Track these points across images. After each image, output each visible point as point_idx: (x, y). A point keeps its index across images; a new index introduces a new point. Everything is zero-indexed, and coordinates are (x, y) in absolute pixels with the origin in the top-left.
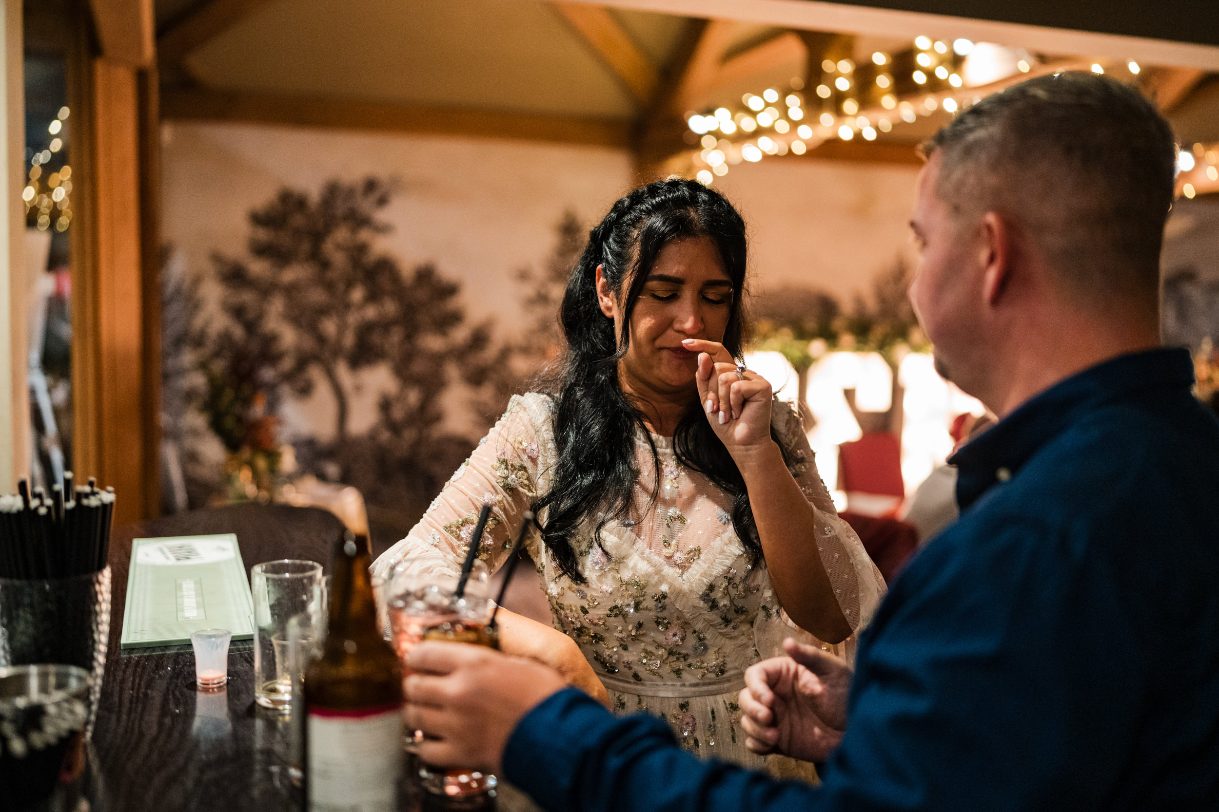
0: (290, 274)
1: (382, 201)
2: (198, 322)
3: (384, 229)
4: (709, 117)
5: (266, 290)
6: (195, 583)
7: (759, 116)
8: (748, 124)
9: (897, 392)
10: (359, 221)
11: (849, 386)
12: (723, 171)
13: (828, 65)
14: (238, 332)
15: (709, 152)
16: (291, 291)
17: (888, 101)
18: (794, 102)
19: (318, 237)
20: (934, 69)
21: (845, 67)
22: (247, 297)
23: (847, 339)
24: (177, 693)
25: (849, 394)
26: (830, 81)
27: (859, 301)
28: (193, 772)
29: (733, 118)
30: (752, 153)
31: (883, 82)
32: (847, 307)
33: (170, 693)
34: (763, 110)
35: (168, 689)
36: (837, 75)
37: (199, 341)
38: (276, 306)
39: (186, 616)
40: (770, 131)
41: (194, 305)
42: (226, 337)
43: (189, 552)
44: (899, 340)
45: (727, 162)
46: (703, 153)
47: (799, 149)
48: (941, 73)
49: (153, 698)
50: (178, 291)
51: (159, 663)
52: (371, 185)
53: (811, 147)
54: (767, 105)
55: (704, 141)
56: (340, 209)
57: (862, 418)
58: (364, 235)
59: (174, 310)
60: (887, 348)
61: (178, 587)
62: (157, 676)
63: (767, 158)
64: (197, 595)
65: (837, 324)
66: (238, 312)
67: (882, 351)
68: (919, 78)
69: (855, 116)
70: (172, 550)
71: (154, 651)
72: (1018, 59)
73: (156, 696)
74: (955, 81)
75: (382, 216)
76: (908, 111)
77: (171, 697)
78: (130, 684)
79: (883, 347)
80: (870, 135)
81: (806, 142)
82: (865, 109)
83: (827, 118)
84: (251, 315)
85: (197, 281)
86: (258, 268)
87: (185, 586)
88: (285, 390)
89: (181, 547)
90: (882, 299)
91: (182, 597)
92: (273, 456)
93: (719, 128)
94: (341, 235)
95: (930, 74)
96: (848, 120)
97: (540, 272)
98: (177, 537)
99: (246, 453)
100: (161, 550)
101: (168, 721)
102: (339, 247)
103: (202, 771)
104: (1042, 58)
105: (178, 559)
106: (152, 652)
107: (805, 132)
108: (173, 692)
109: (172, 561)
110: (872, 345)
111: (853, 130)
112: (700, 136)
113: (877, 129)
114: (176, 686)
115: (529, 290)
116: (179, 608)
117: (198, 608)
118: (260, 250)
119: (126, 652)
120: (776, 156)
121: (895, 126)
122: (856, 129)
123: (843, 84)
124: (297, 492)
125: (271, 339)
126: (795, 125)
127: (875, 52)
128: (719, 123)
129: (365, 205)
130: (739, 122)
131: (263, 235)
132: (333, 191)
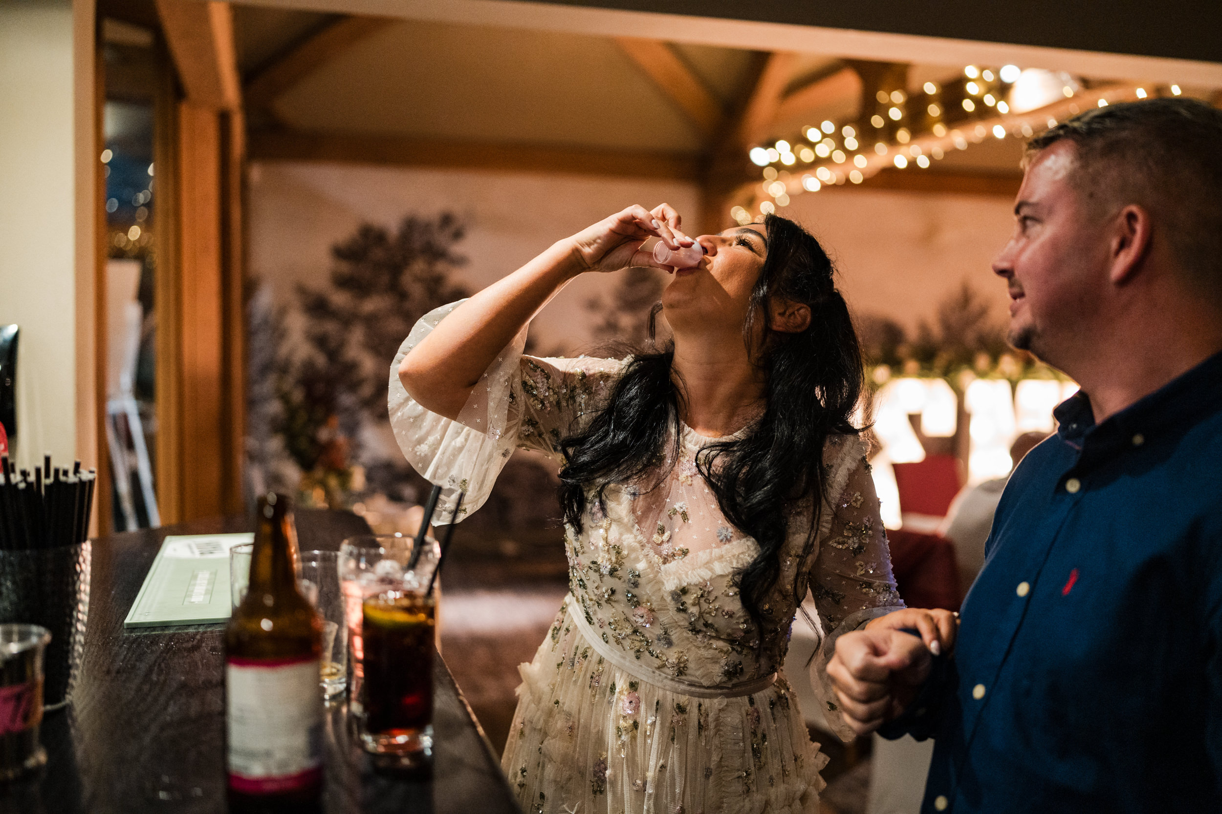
0: (371, 305)
1: (458, 235)
2: (284, 350)
3: (460, 261)
4: (771, 150)
5: (347, 320)
6: (211, 574)
7: (817, 147)
8: (807, 155)
9: (963, 417)
10: (435, 254)
11: (914, 411)
12: (785, 202)
13: (882, 96)
14: (321, 360)
15: (771, 183)
16: (370, 321)
17: (939, 129)
18: (849, 132)
19: (396, 269)
20: (983, 97)
21: (898, 97)
22: (330, 327)
23: (912, 365)
24: (163, 665)
25: (914, 420)
26: (883, 111)
27: (924, 328)
28: (154, 729)
29: (792, 150)
30: (812, 183)
31: (934, 110)
32: (912, 333)
33: (157, 664)
34: (820, 142)
35: (156, 661)
36: (891, 105)
37: (283, 369)
38: (357, 335)
39: (192, 601)
40: (827, 161)
41: (279, 333)
42: (309, 365)
43: (214, 548)
44: (965, 366)
45: (788, 193)
46: (764, 184)
47: (857, 178)
48: (989, 100)
49: (139, 669)
50: (266, 322)
51: (155, 641)
52: (447, 220)
53: (867, 176)
54: (825, 136)
55: (766, 173)
56: (417, 242)
57: (927, 442)
58: (440, 267)
59: (261, 341)
60: (952, 375)
61: (194, 577)
62: (149, 651)
63: (825, 188)
64: (209, 584)
65: (902, 351)
66: (320, 341)
67: (946, 377)
68: (968, 106)
69: (908, 144)
70: (199, 546)
71: (154, 630)
72: (1063, 84)
73: (143, 667)
74: (1003, 107)
75: (458, 249)
76: (959, 138)
77: (156, 668)
78: (122, 657)
79: (948, 373)
80: (924, 163)
81: (862, 171)
82: (917, 138)
83: (881, 147)
84: (333, 344)
85: (283, 311)
86: (340, 299)
87: (200, 576)
88: (365, 416)
89: (208, 544)
90: (947, 326)
91: (194, 585)
92: (344, 476)
93: (780, 160)
94: (419, 267)
95: (978, 101)
96: (903, 149)
97: (608, 301)
98: (209, 535)
99: (319, 473)
100: (190, 547)
101: (146, 688)
102: (418, 279)
103: (162, 729)
104: (1086, 83)
105: (202, 554)
106: (152, 631)
107: (861, 161)
108: (160, 665)
109: (197, 555)
110: (937, 371)
111: (907, 159)
112: (762, 168)
113: (930, 157)
114: (164, 659)
115: (598, 319)
116: (188, 594)
117: (206, 594)
118: (342, 282)
119: (128, 630)
120: (834, 186)
121: (946, 154)
122: (910, 158)
123: (896, 114)
124: (367, 510)
125: (352, 366)
126: (850, 154)
127: (926, 82)
128: (780, 154)
129: (441, 239)
130: (799, 153)
131: (345, 268)
132: (411, 225)
